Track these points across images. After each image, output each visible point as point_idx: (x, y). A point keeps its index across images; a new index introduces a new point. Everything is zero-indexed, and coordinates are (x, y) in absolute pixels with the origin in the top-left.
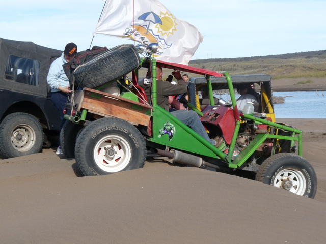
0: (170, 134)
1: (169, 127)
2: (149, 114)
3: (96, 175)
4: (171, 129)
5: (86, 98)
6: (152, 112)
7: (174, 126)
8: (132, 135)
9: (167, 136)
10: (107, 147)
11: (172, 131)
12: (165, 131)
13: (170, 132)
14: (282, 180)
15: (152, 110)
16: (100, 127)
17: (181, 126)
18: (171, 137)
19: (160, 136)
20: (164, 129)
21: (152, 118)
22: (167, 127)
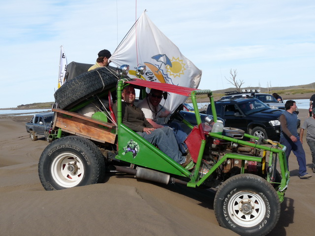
0: (134, 151)
1: (133, 145)
2: (115, 132)
3: (53, 189)
4: (135, 147)
5: (59, 118)
6: (117, 131)
7: (138, 144)
8: (83, 153)
9: (131, 154)
10: (71, 163)
11: (136, 149)
12: (129, 149)
13: (134, 149)
14: (242, 202)
15: (117, 129)
16: (55, 145)
17: (145, 144)
18: (135, 155)
19: (124, 153)
20: (128, 147)
21: (117, 135)
22: (130, 145)
